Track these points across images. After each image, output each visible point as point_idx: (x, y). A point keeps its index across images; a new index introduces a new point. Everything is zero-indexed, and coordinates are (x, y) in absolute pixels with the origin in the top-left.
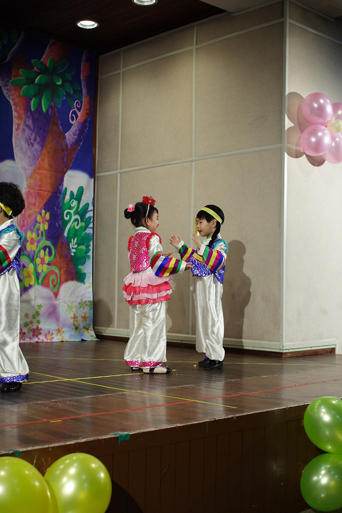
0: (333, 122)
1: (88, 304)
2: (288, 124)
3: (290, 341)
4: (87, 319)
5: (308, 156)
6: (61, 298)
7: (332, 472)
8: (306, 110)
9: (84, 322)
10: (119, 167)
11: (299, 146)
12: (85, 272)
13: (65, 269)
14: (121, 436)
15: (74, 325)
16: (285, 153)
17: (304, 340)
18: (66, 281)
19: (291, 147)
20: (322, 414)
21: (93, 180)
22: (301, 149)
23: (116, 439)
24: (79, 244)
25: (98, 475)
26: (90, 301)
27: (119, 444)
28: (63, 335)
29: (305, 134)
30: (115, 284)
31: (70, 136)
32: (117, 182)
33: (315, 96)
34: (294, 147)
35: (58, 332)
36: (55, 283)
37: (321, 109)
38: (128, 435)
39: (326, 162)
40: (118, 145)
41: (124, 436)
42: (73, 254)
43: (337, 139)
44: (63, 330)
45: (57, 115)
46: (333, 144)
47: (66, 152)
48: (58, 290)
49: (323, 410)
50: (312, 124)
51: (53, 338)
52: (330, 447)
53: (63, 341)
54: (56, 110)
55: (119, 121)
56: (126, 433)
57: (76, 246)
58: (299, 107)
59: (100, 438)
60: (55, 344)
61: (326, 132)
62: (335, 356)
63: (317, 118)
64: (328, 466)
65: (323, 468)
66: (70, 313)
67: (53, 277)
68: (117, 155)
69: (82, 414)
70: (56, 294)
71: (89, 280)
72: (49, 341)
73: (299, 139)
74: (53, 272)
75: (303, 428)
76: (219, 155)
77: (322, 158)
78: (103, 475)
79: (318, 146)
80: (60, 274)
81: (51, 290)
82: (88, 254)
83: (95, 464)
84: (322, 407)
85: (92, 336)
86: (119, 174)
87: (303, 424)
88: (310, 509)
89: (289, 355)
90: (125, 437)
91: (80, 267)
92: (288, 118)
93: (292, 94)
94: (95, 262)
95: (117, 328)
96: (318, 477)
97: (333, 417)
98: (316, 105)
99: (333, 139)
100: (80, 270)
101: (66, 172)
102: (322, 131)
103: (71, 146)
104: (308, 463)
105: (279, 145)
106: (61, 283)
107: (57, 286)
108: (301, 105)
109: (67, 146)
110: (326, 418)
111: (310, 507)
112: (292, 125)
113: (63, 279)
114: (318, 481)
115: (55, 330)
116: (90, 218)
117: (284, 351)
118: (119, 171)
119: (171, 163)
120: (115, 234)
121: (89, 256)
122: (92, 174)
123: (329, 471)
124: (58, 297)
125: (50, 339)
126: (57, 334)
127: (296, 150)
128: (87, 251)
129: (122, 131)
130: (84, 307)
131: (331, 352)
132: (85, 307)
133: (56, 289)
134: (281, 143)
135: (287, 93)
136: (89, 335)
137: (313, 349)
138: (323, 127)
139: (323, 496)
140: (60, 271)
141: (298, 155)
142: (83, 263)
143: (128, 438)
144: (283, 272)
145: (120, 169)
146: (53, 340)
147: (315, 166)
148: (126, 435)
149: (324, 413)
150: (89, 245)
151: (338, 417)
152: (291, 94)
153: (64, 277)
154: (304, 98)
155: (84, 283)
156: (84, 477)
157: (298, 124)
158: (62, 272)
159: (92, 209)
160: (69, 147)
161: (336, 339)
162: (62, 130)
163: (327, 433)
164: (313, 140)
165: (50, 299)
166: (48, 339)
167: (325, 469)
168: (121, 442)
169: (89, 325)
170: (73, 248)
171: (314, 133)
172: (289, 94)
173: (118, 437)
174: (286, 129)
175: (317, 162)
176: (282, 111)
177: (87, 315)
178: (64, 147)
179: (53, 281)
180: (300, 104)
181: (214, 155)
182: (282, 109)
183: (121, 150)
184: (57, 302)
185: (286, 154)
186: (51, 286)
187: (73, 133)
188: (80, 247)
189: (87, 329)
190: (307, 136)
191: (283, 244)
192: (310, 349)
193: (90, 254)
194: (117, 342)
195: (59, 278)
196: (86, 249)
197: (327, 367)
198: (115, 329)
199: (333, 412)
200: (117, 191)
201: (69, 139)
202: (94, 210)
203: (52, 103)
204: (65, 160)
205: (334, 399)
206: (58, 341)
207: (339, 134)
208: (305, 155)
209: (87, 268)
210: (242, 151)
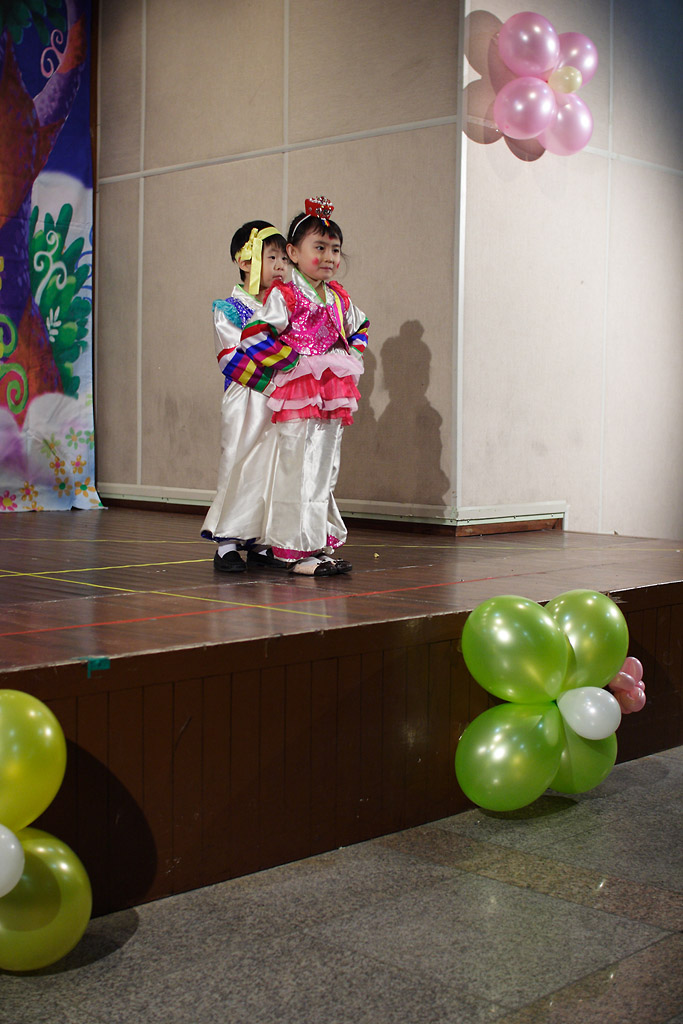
0: (559, 71)
1: (84, 436)
2: (469, 74)
3: (471, 504)
4: (84, 468)
5: (509, 141)
6: (31, 427)
7: (515, 739)
8: (507, 47)
9: (77, 473)
10: (142, 164)
11: (492, 119)
12: (78, 375)
13: (38, 368)
14: (92, 662)
15: (58, 479)
16: (463, 134)
17: (500, 503)
18: (41, 391)
19: (475, 122)
20: (495, 629)
21: (91, 192)
22: (495, 126)
23: (83, 666)
24: (63, 319)
25: (40, 732)
26: (88, 433)
27: (89, 676)
28: (34, 498)
29: (503, 96)
30: (136, 398)
31: (43, 102)
32: (138, 196)
33: (525, 20)
34: (481, 122)
35: (24, 493)
36: (17, 397)
37: (536, 44)
38: (106, 660)
39: (546, 152)
40: (140, 120)
41: (97, 662)
42: (52, 340)
43: (568, 106)
44: (36, 489)
45: (15, 59)
46: (560, 116)
47: (35, 136)
48: (25, 412)
49: (499, 621)
50: (518, 75)
51: (15, 506)
52: (511, 691)
53: (34, 511)
54: (13, 50)
55: (140, 71)
56: (102, 657)
57: (58, 324)
58: (492, 40)
59: (50, 665)
60: (19, 515)
61: (545, 91)
62: (562, 534)
63: (527, 63)
64: (507, 727)
65: (497, 730)
66: (48, 456)
67: (13, 385)
68: (139, 141)
69: (29, 629)
70: (20, 419)
71: (86, 391)
72: (7, 510)
73: (492, 105)
74: (13, 376)
75: (461, 654)
76: (332, 139)
77: (539, 144)
78: (50, 731)
79: (528, 119)
80: (28, 380)
81: (11, 411)
82: (84, 339)
83: (35, 710)
84: (497, 615)
85: (93, 501)
86: (142, 180)
87: (461, 649)
88: (477, 810)
89: (470, 530)
90: (100, 664)
91: (68, 365)
92: (470, 62)
93: (478, 15)
94: (98, 354)
95: (142, 484)
96: (488, 747)
97: (517, 633)
98: (525, 38)
99: (559, 105)
100: (68, 370)
101: (36, 175)
102: (538, 90)
103: (46, 123)
104: (470, 721)
105: (451, 118)
106: (30, 398)
107: (22, 403)
108: (497, 38)
109: (37, 122)
110: (503, 635)
111: (473, 806)
112: (478, 77)
113: (34, 389)
114: (487, 755)
115: (19, 489)
116: (86, 267)
117: (460, 524)
118: (143, 172)
119: (245, 154)
120: (136, 299)
121: (86, 343)
122: (89, 179)
123: (508, 736)
124: (25, 425)
125: (9, 508)
126: (24, 496)
127: (485, 128)
128: (82, 333)
129: (147, 92)
130: (76, 445)
131: (553, 528)
132: (79, 444)
133: (19, 410)
134: (455, 114)
135: (467, 12)
136: (87, 500)
137: (517, 519)
138: (540, 82)
139: (496, 781)
140: (27, 373)
141: (489, 138)
142: (74, 358)
143: (107, 667)
144: (456, 369)
145: (145, 169)
146: (16, 510)
147: (524, 160)
148: (102, 661)
149: (500, 627)
150: (86, 322)
151: (526, 634)
152: (474, 14)
153: (35, 386)
154: (503, 22)
155: (77, 397)
156: (12, 733)
157: (491, 75)
158: (32, 374)
159: (91, 249)
160: (42, 124)
161: (564, 502)
162: (26, 91)
163: (506, 664)
164: (519, 107)
165: (8, 428)
166: (5, 508)
167: (501, 732)
168: (94, 673)
169: (88, 479)
170: (52, 328)
171: (521, 93)
172: (472, 14)
173: (86, 664)
174: (465, 84)
175: (528, 152)
176: (457, 49)
177: (83, 460)
178: (32, 125)
179: (14, 392)
180: (495, 36)
181: (326, 139)
182: (457, 45)
183: (146, 130)
184: (22, 435)
185: (464, 137)
186: (10, 402)
187: (49, 97)
188: (66, 326)
189: (84, 487)
190: (507, 100)
191: (457, 314)
192: (512, 520)
193: (88, 338)
194: (140, 512)
195: (25, 387)
196: (79, 330)
197: (537, 551)
198: (138, 486)
199: (517, 625)
200: (138, 213)
201: (41, 110)
202: (93, 252)
203: (5, 35)
204: (34, 151)
205: (522, 602)
206: (26, 510)
207: (573, 95)
208: (503, 138)
209: (82, 368)
210: (380, 130)
